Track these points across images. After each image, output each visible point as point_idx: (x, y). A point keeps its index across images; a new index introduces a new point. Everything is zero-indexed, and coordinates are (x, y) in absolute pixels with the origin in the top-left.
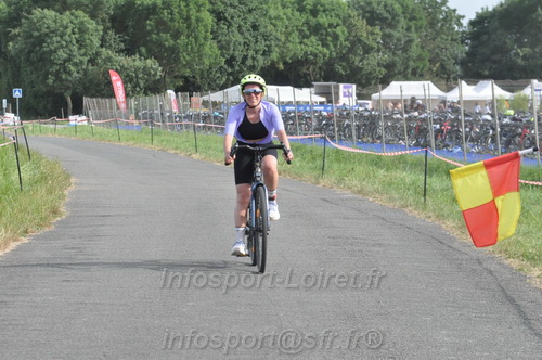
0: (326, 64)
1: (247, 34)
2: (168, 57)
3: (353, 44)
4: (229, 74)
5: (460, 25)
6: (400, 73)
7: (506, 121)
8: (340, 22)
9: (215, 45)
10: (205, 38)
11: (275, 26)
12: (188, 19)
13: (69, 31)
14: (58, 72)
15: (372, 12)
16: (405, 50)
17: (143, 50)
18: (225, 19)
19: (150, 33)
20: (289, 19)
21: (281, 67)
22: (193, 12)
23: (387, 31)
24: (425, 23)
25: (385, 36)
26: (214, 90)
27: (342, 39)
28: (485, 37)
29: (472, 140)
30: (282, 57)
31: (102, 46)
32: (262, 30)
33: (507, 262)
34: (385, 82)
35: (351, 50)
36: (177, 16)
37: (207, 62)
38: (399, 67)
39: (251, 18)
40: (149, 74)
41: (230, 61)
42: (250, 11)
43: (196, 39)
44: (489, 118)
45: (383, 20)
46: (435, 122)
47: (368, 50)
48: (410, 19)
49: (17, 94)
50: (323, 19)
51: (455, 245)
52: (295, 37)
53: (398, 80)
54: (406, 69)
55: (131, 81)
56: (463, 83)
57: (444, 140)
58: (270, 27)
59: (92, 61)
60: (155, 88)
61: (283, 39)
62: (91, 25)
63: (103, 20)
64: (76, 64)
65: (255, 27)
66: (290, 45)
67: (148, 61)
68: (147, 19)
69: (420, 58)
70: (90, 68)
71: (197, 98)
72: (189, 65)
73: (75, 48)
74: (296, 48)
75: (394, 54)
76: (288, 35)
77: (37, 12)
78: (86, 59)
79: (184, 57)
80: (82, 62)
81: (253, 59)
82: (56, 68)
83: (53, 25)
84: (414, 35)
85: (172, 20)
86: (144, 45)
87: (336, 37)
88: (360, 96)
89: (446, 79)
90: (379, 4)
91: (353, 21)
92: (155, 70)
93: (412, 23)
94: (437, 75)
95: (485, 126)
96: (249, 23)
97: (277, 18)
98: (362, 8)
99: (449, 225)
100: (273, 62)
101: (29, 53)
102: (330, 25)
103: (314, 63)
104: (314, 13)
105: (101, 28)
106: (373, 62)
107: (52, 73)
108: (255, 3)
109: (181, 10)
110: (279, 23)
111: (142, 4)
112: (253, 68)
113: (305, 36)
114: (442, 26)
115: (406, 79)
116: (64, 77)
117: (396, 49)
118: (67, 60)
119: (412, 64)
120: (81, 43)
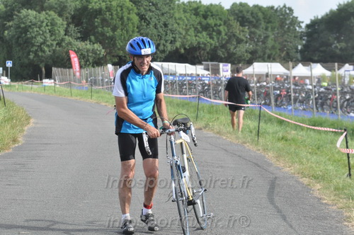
0: (211, 50)
1: (160, 30)
2: (109, 43)
3: (230, 38)
5: (300, 27)
6: (260, 57)
7: (322, 90)
8: (222, 23)
10: (133, 31)
11: (178, 24)
12: (122, 18)
13: (44, 24)
14: (37, 51)
15: (243, 17)
16: (264, 42)
17: (93, 38)
18: (146, 19)
19: (97, 27)
20: (188, 20)
21: (182, 51)
22: (126, 14)
23: (253, 30)
24: (277, 24)
25: (251, 33)
27: (223, 34)
28: (316, 35)
29: (300, 102)
30: (183, 45)
31: (65, 35)
32: (170, 27)
33: (301, 180)
34: (250, 63)
35: (228, 41)
36: (115, 16)
38: (260, 53)
39: (163, 19)
40: (96, 54)
42: (163, 14)
43: (127, 31)
44: (310, 87)
45: (250, 22)
47: (239, 41)
48: (268, 23)
49: (9, 64)
50: (211, 21)
51: (271, 169)
52: (192, 32)
53: (259, 62)
54: (264, 54)
55: (84, 57)
56: (300, 65)
57: (282, 101)
58: (176, 25)
59: (59, 44)
60: (99, 62)
61: (184, 33)
62: (59, 21)
63: (67, 18)
64: (48, 46)
65: (166, 25)
66: (189, 38)
67: (95, 45)
68: (95, 17)
69: (273, 47)
70: (58, 48)
72: (122, 49)
73: (48, 35)
74: (192, 39)
75: (256, 45)
76: (187, 30)
77: (24, 12)
78: (55, 43)
79: (119, 43)
80: (52, 45)
81: (164, 45)
82: (35, 48)
83: (34, 20)
84: (270, 33)
85: (112, 19)
86: (94, 35)
87: (219, 33)
88: (233, 71)
90: (248, 12)
91: (231, 22)
92: (100, 51)
93: (269, 25)
94: (284, 59)
95: (308, 93)
96: (162, 22)
97: (180, 19)
98: (237, 14)
99: (270, 156)
100: (177, 48)
101: (18, 38)
102: (216, 25)
103: (204, 49)
104: (205, 17)
105: (65, 23)
106: (242, 49)
107: (32, 52)
108: (166, 9)
109: (118, 12)
110: (181, 23)
111: (92, 8)
112: (163, 51)
113: (199, 32)
114: (289, 27)
115: (264, 61)
116: (40, 54)
117: (258, 41)
118: (44, 43)
119: (268, 52)
120: (52, 33)
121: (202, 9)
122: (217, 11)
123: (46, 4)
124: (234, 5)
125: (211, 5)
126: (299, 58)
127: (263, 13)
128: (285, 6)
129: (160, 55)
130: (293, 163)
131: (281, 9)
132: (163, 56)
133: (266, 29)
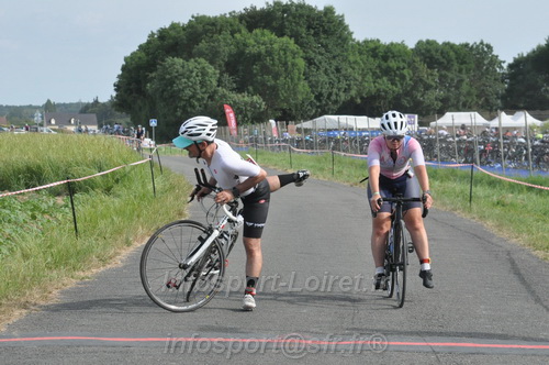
0: (395, 98)
1: (332, 76)
2: (270, 94)
3: (416, 83)
4: (318, 107)
5: (501, 67)
6: (453, 106)
7: (537, 143)
8: (406, 66)
9: (306, 84)
10: (299, 79)
11: (354, 69)
12: (285, 64)
13: (194, 74)
14: (185, 106)
15: (431, 58)
16: (457, 88)
17: (251, 88)
18: (315, 64)
19: (256, 75)
20: (364, 63)
21: (359, 101)
22: (290, 58)
23: (443, 72)
24: (473, 66)
25: (441, 77)
26: (305, 120)
27: (408, 79)
28: (521, 77)
29: (509, 158)
30: (359, 93)
31: (218, 86)
32: (343, 72)
33: (534, 253)
34: (441, 113)
35: (414, 87)
36: (277, 62)
37: (300, 98)
38: (453, 101)
39: (334, 63)
40: (255, 107)
41: (318, 97)
42: (334, 57)
43: (292, 79)
44: (523, 140)
45: (440, 64)
46: (480, 144)
47: (428, 87)
48: (462, 64)
49: (153, 123)
50: (393, 64)
51: (494, 240)
52: (369, 77)
53: (451, 111)
54: (458, 102)
55: (241, 112)
56: (503, 114)
57: (487, 159)
58: (350, 70)
59: (211, 97)
60: (260, 118)
61: (360, 79)
62: (211, 69)
63: (220, 66)
64: (198, 100)
65: (338, 70)
66: (366, 84)
67: (255, 97)
68: (254, 64)
69: (469, 94)
70: (210, 102)
71: (292, 126)
72: (286, 100)
73: (198, 87)
74: (370, 86)
75: (449, 91)
76: (364, 76)
77: (169, 60)
78: (206, 96)
79: (283, 94)
80: (203, 98)
81: (337, 95)
82: (183, 103)
83: (181, 70)
84: (464, 76)
85: (273, 65)
86: (252, 85)
87: (403, 77)
88: (421, 124)
89: (489, 110)
90: (437, 51)
91: (417, 65)
92: (261, 105)
93: (463, 66)
94: (482, 107)
95: (520, 147)
96: (333, 67)
97: (355, 62)
98: (423, 54)
99: (489, 224)
100: (352, 97)
101: (162, 92)
102: (398, 68)
103: (385, 98)
104: (385, 58)
105: (218, 71)
106: (432, 97)
107: (180, 107)
108: (338, 51)
109: (280, 57)
110: (356, 67)
111: (250, 53)
112: (336, 102)
113: (378, 77)
114: (487, 68)
115: (458, 110)
116: (189, 110)
117: (450, 86)
118: (193, 97)
119: (462, 98)
120: (203, 84)
121: (381, 49)
122: (399, 51)
123: (194, 51)
124: (420, 43)
125: (392, 44)
126: (500, 105)
127: (456, 53)
128: (482, 43)
129: (332, 107)
130: (520, 232)
131: (478, 46)
132: (335, 107)
133: (460, 71)
